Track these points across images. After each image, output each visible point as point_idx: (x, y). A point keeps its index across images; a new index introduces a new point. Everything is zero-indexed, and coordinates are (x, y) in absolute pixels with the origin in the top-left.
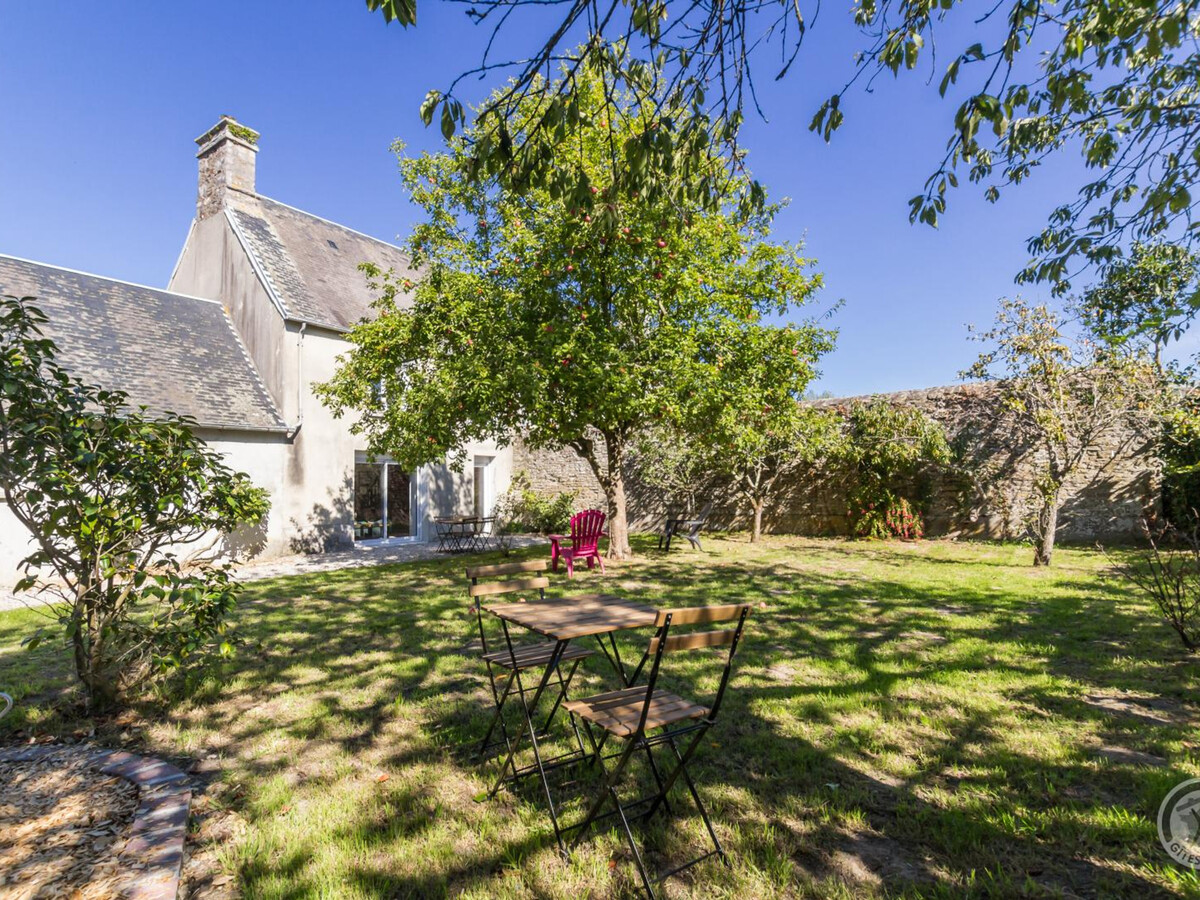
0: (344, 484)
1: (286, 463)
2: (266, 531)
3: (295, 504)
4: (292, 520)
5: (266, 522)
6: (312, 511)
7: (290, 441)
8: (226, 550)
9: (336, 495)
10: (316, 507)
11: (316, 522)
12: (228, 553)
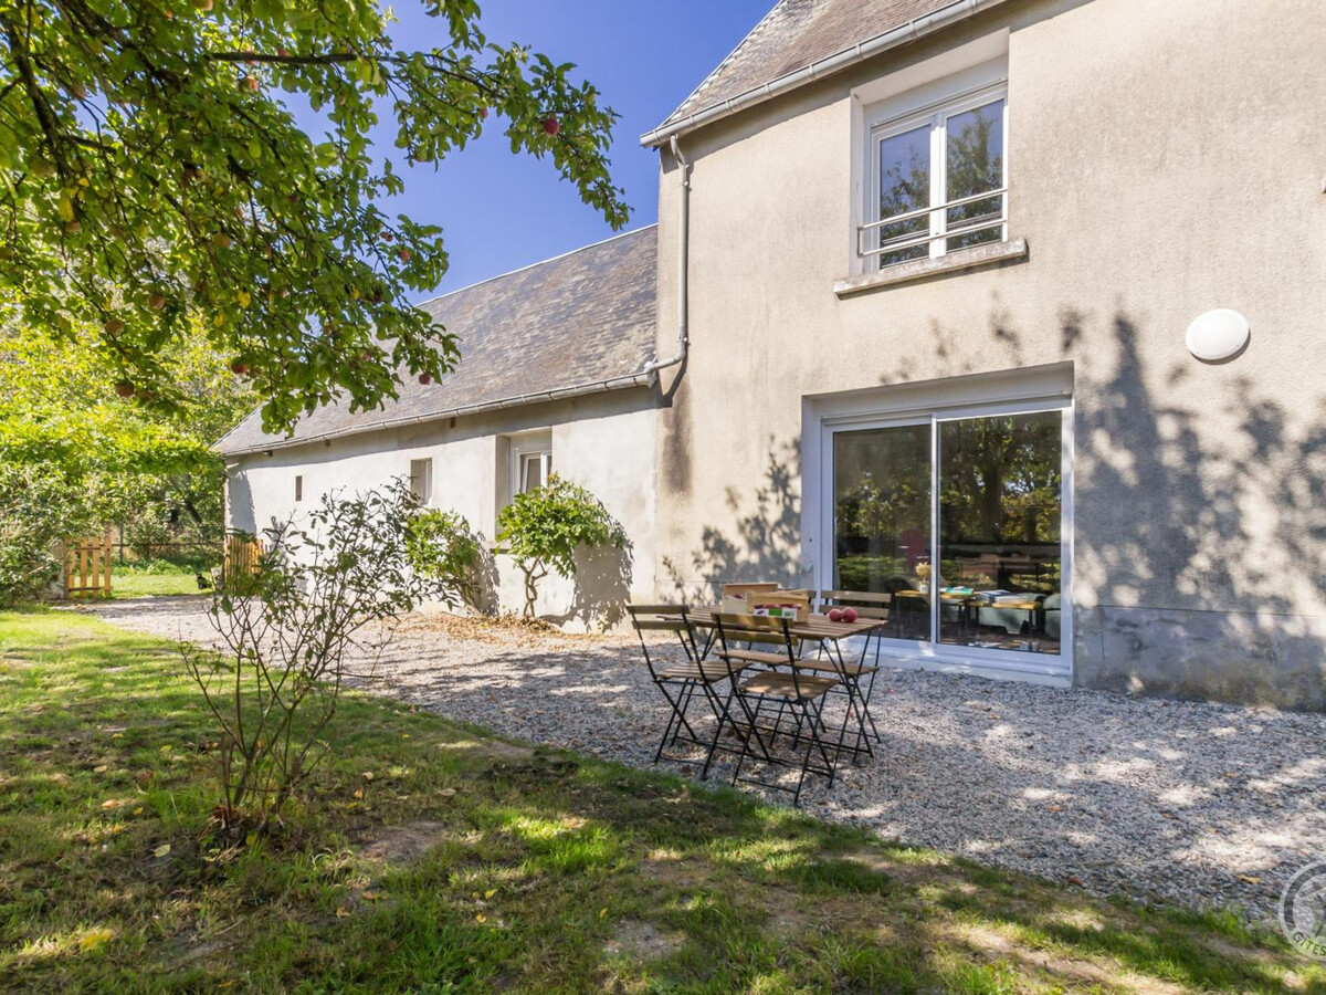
0: (768, 483)
1: (661, 449)
2: (629, 581)
3: (677, 533)
4: (667, 563)
5: (629, 565)
6: (701, 545)
7: (665, 402)
8: (579, 607)
9: (749, 508)
10: (707, 535)
11: (708, 569)
12: (580, 612)
